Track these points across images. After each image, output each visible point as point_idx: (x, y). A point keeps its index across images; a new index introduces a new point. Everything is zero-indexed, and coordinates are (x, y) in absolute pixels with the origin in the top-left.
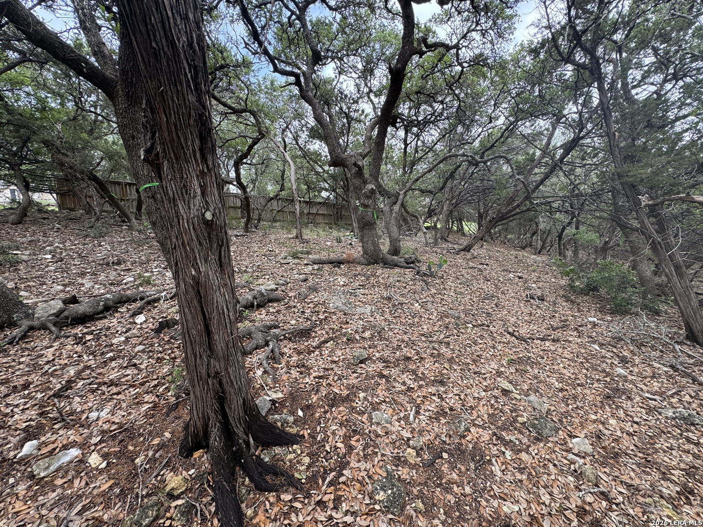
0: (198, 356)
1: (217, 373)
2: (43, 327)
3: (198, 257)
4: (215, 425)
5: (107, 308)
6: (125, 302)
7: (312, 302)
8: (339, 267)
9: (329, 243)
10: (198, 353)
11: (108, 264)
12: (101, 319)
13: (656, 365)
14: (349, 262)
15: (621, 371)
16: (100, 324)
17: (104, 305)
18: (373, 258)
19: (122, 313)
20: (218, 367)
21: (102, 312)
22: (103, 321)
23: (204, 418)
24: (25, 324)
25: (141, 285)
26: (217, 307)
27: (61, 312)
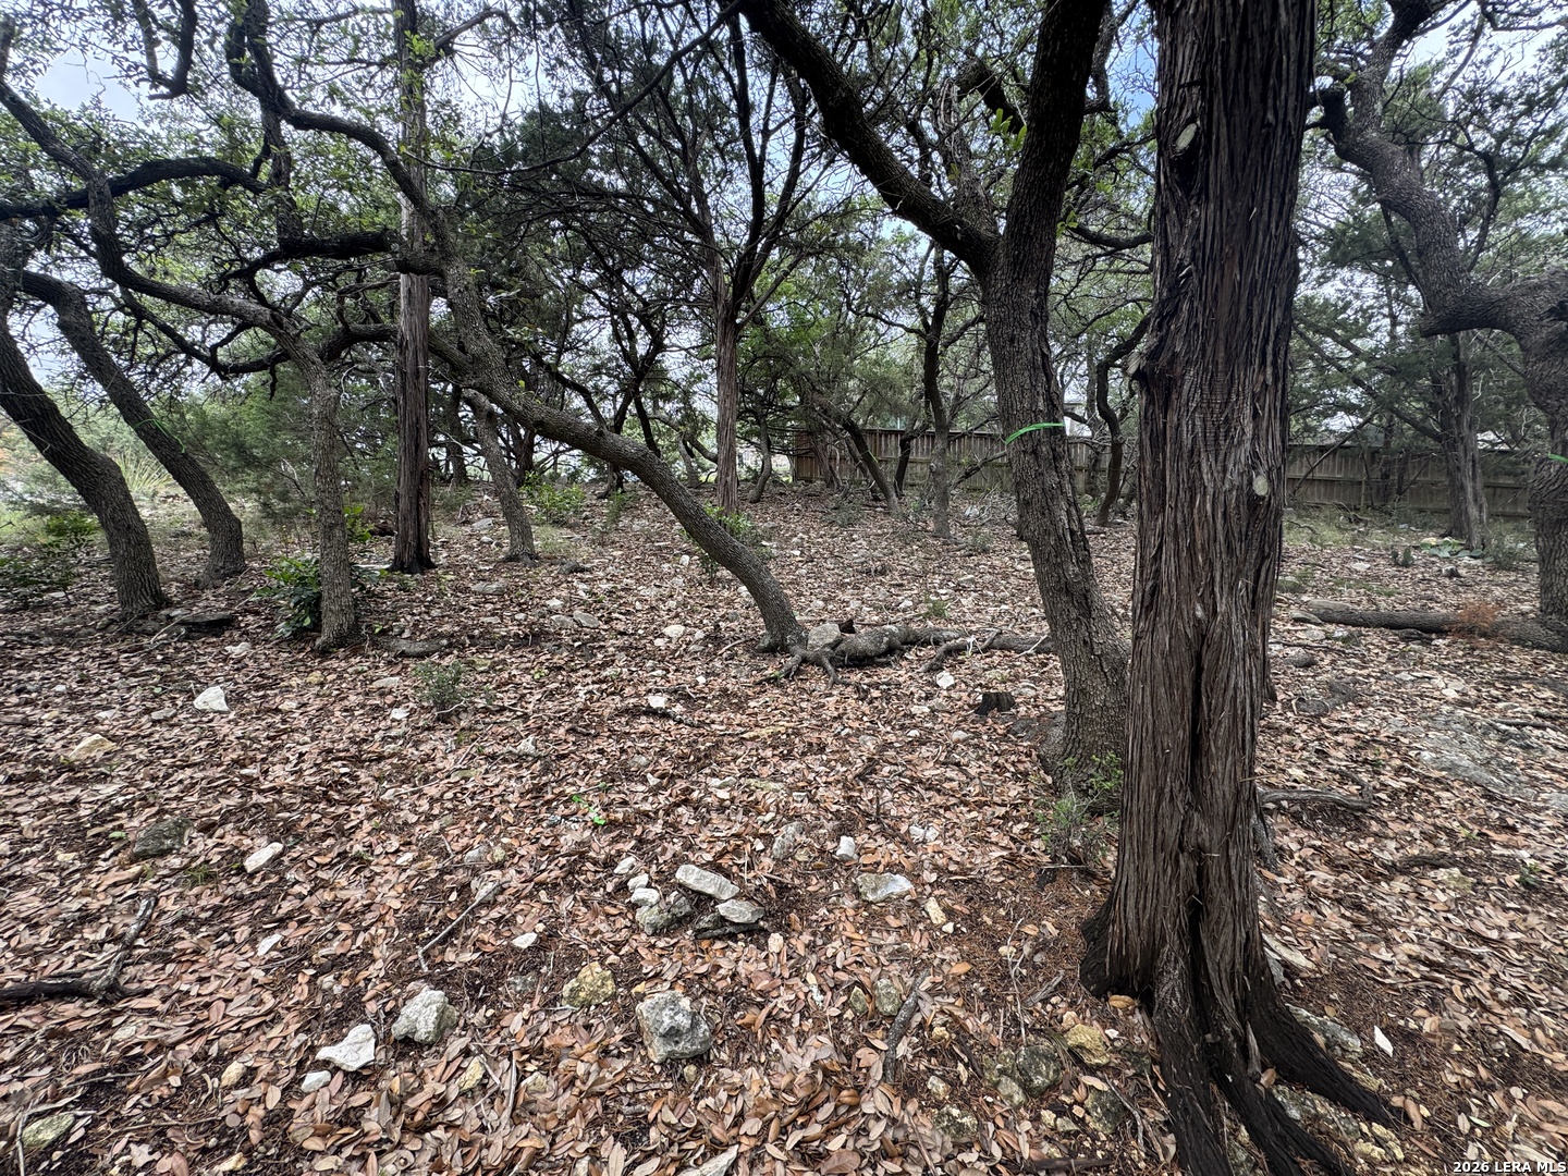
0: (1168, 796)
1: (1200, 848)
2: (817, 662)
3: (1218, 579)
4: (1176, 961)
5: (891, 650)
6: (913, 644)
7: (1349, 731)
8: (1427, 643)
9: (1361, 567)
10: (1167, 790)
11: (868, 572)
12: (883, 665)
14: (1469, 631)
16: (885, 674)
17: (889, 643)
19: (911, 662)
20: (1205, 836)
21: (884, 654)
22: (887, 670)
23: (1151, 933)
24: (799, 651)
25: (927, 616)
26: (1234, 698)
27: (838, 642)
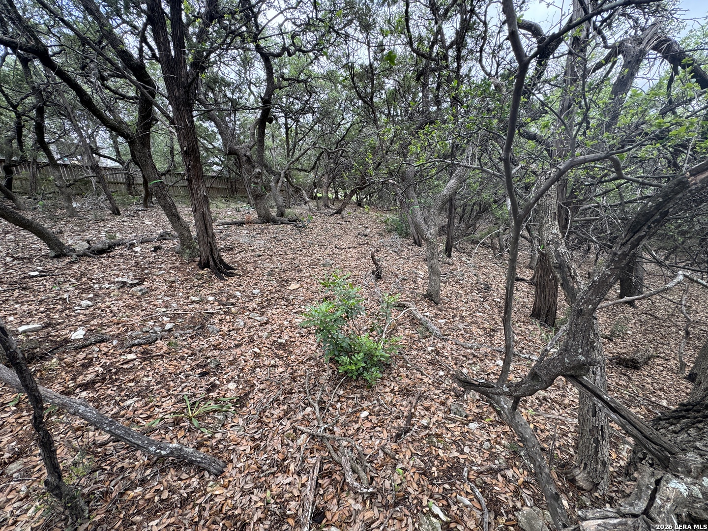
8: (242, 226)
9: (230, 213)
14: (248, 222)
18: (266, 219)
23: (208, 256)
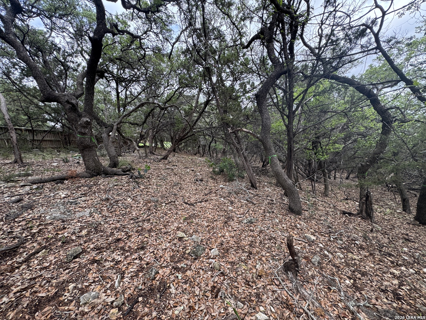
7: (24, 220)
8: (62, 183)
9: (55, 164)
13: (242, 201)
14: (73, 177)
15: (230, 208)
18: (96, 172)
